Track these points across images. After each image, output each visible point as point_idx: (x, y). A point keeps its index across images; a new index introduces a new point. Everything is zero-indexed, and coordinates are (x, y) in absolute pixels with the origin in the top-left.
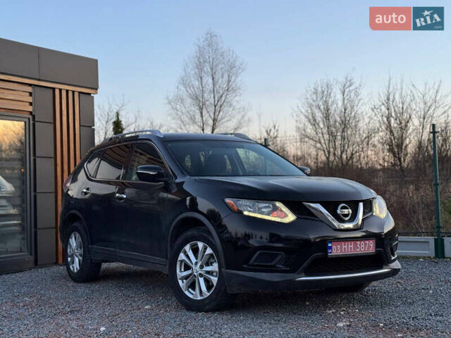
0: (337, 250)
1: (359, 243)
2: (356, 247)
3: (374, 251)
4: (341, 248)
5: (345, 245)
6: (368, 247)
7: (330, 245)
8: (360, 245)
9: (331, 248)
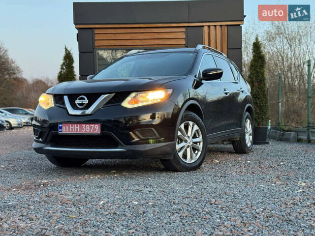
0: (66, 129)
1: (84, 125)
2: (81, 128)
3: (99, 132)
4: (69, 128)
5: (72, 126)
6: (94, 129)
7: (60, 126)
8: (85, 127)
9: (61, 128)
